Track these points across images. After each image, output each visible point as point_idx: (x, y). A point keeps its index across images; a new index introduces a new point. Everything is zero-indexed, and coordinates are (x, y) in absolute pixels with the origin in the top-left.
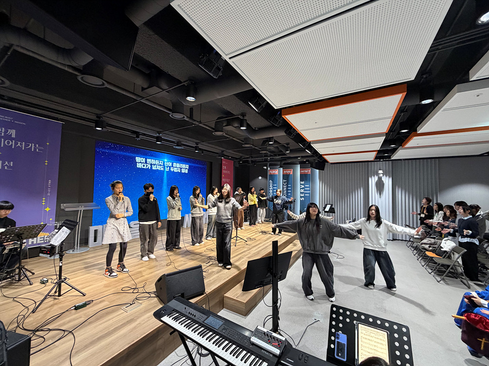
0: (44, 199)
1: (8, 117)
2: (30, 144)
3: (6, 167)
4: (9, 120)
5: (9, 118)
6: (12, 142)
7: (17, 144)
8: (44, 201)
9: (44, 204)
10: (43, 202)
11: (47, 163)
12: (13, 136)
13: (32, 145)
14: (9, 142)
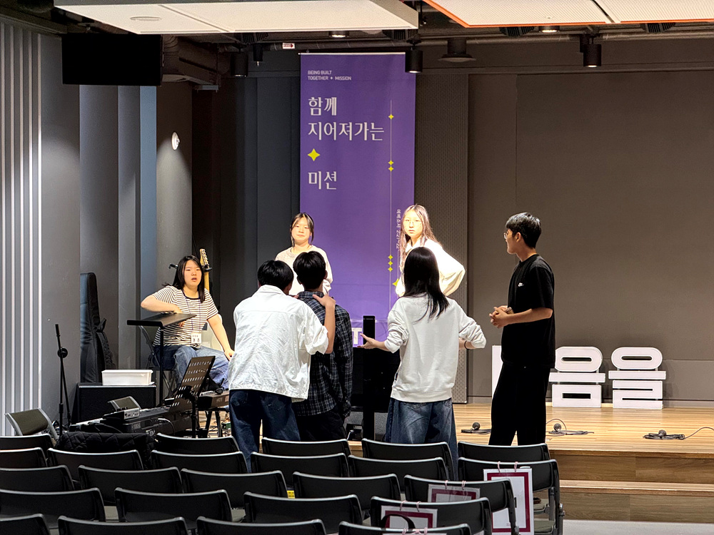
0: (391, 257)
1: (324, 70)
2: (361, 125)
3: (328, 184)
4: (327, 78)
5: (327, 73)
6: (333, 127)
7: (339, 128)
8: (390, 263)
9: (390, 269)
10: (389, 267)
11: (393, 166)
12: (334, 113)
13: (364, 127)
14: (328, 127)
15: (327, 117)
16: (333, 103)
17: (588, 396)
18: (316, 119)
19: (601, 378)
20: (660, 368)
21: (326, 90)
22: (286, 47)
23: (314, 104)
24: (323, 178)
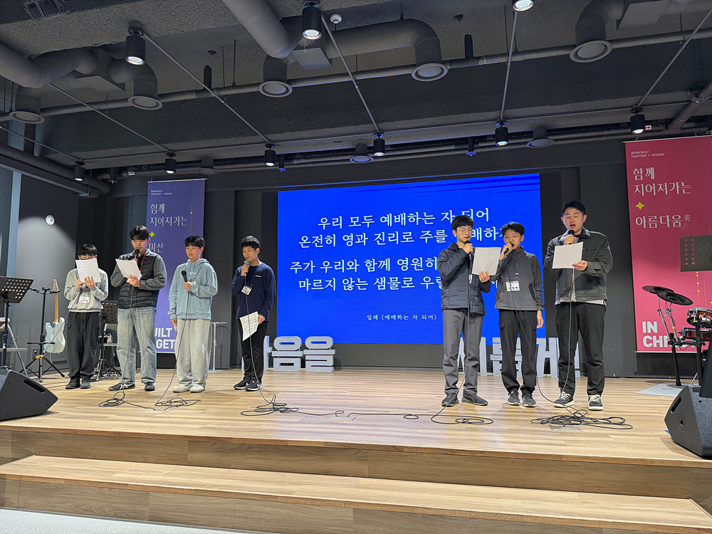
1: (159, 190)
4: (160, 194)
7: (165, 220)
12: (163, 211)
13: (178, 219)
14: (160, 220)
15: (160, 214)
16: (162, 206)
17: (292, 364)
18: (154, 216)
19: (300, 354)
20: (332, 348)
21: (159, 200)
22: (131, 174)
23: (153, 208)
24: (157, 245)
